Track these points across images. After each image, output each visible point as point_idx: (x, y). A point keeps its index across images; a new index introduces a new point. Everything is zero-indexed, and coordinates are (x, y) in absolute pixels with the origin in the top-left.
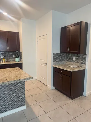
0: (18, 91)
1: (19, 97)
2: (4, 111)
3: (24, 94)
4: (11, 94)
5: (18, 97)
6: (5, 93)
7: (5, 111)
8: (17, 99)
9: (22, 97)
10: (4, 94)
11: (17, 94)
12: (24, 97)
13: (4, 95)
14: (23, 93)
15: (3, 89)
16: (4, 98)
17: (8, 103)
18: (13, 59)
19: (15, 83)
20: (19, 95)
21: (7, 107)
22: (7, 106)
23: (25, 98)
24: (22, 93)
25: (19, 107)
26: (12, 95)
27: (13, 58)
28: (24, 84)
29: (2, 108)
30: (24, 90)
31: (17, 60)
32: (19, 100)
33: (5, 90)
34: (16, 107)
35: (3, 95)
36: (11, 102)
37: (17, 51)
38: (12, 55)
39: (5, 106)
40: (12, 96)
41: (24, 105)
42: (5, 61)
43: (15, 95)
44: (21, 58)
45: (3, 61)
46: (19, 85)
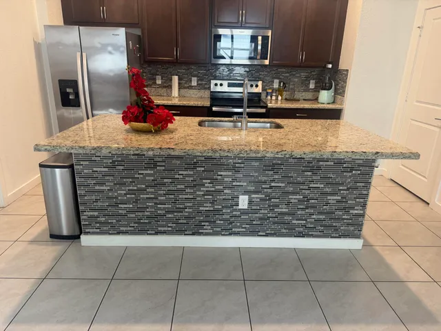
0: (348, 189)
1: (346, 210)
2: (301, 235)
3: (364, 206)
4: (327, 194)
5: (345, 208)
6: (311, 186)
7: (303, 236)
8: (341, 213)
9: (356, 212)
10: (309, 189)
11: (344, 199)
12: (362, 212)
13: (309, 192)
14: (362, 200)
15: (309, 173)
16: (308, 200)
17: (314, 217)
18: (309, 95)
19: (344, 165)
20: (349, 202)
21: (310, 226)
22: (311, 223)
23: (363, 215)
24: (358, 200)
25: (339, 237)
26: (329, 198)
27: (307, 90)
28: (369, 174)
29: (298, 226)
30: (365, 192)
31: (325, 96)
32: (344, 217)
33: (314, 178)
34: (334, 235)
35: (307, 192)
36: (322, 217)
37: (330, 66)
38: (308, 79)
39: (305, 222)
40: (330, 201)
41: (358, 237)
42: (284, 97)
43: (338, 201)
44: (339, 92)
45: (280, 98)
46: (354, 172)
